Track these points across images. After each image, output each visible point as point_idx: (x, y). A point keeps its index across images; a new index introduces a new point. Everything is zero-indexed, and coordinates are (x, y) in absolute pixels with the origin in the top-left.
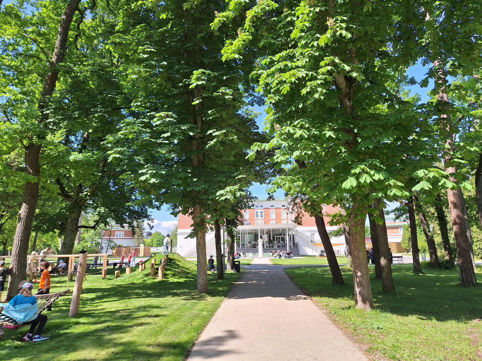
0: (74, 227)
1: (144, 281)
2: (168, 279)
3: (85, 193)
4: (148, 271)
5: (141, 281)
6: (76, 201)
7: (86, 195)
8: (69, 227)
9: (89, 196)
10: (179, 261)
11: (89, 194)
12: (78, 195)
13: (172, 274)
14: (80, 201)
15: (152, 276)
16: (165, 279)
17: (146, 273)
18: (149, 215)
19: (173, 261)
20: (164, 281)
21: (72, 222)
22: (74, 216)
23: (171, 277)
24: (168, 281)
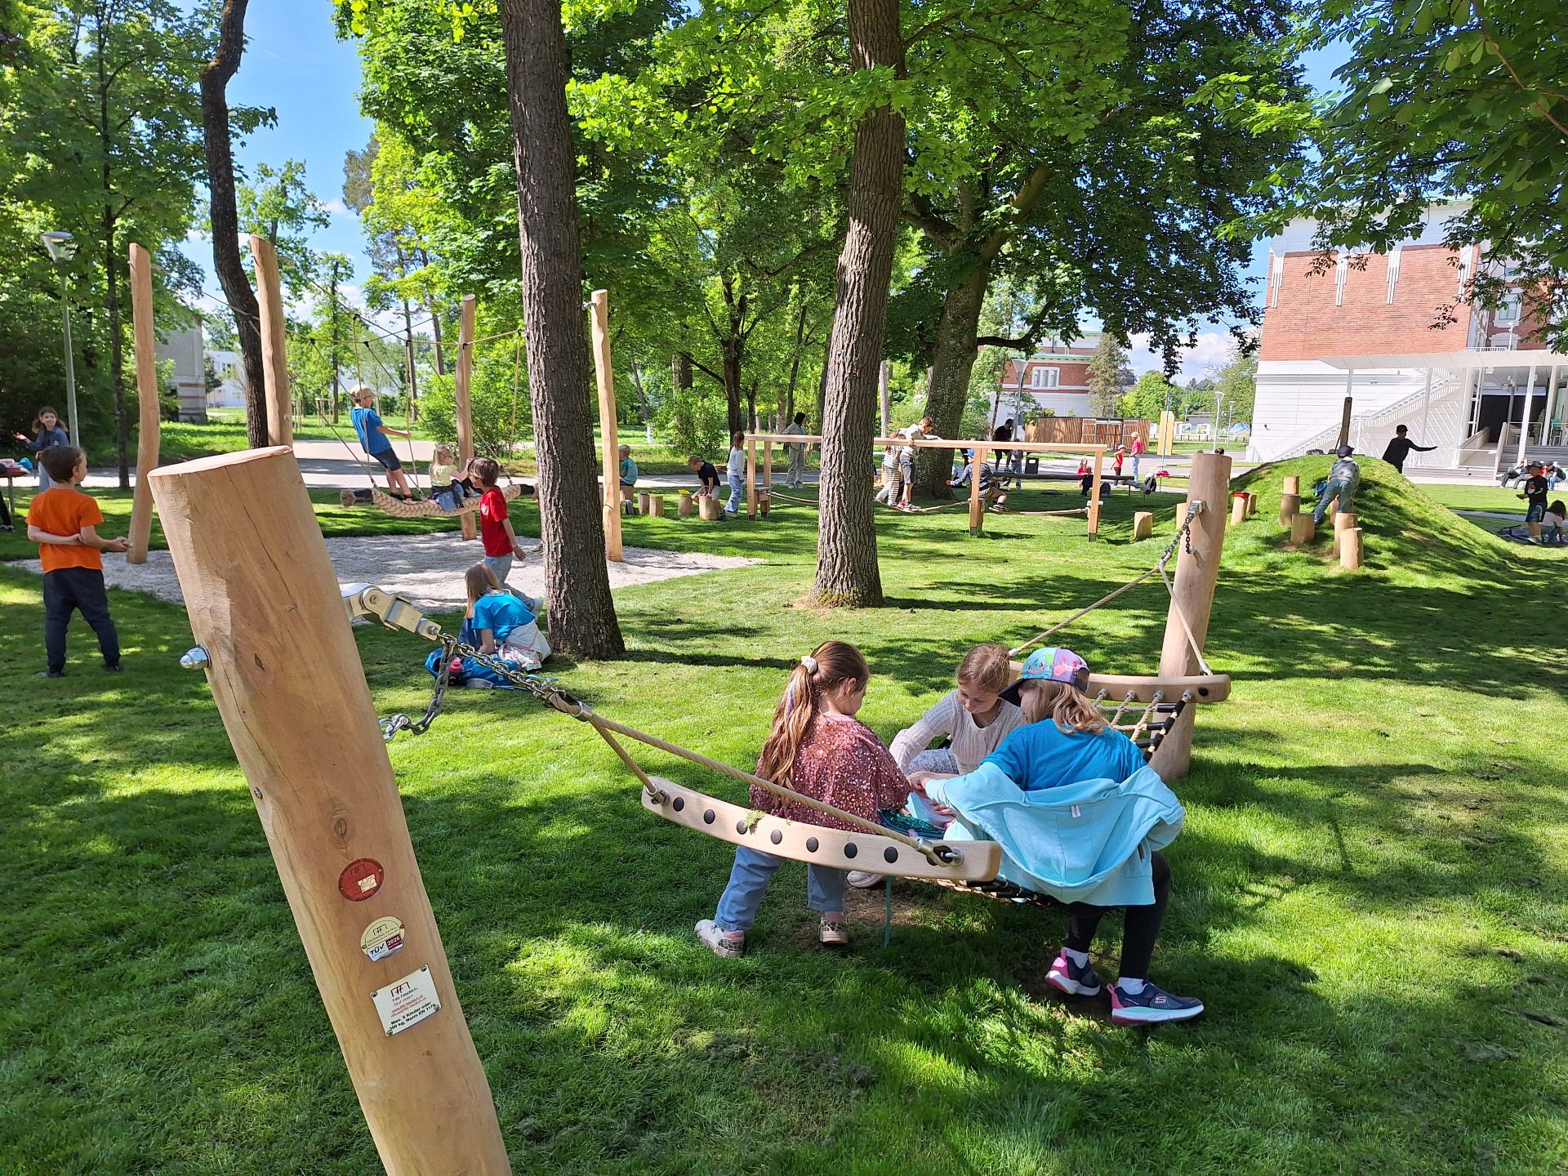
0: (965, 340)
1: (1272, 566)
2: (1382, 573)
3: (1002, 209)
4: (1275, 525)
5: (1258, 568)
6: (970, 241)
7: (1006, 216)
8: (949, 341)
9: (1017, 219)
10: (1396, 491)
11: (1016, 211)
12: (977, 216)
13: (1394, 551)
14: (984, 241)
15: (1299, 547)
16: (1369, 571)
17: (1265, 533)
18: (1243, 294)
19: (1371, 493)
20: (1368, 578)
21: (956, 320)
22: (964, 299)
23: (1393, 563)
24: (1385, 580)
